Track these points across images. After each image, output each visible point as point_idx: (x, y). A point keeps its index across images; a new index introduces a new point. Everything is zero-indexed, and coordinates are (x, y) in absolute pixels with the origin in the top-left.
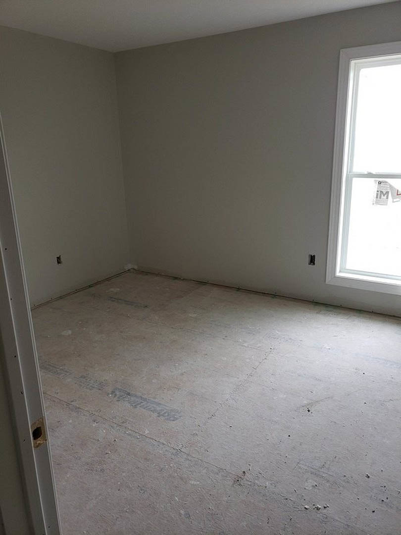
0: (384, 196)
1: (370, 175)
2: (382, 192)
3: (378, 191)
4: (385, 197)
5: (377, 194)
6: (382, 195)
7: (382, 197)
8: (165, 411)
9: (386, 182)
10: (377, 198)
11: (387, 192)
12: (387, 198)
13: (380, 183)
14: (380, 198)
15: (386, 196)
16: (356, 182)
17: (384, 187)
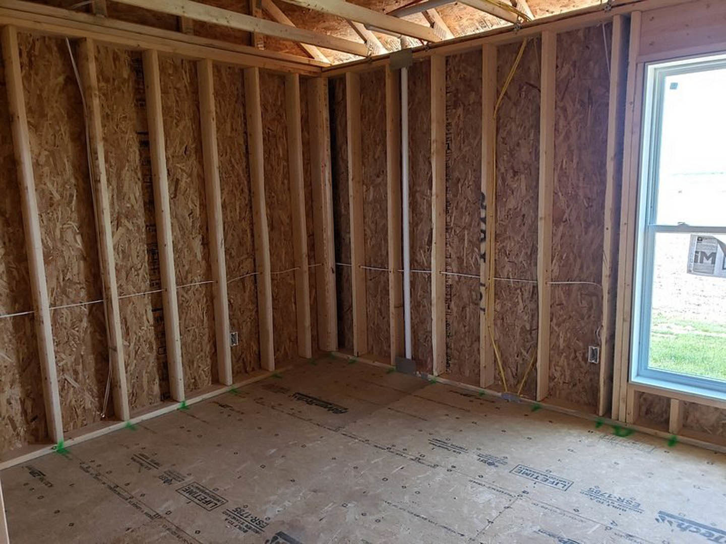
0: (708, 259)
1: (683, 228)
2: (703, 253)
3: (697, 252)
4: (710, 261)
5: (696, 257)
6: (704, 258)
7: (705, 260)
9: (711, 238)
10: (696, 261)
11: (713, 253)
12: (713, 263)
13: (700, 239)
14: (701, 263)
15: (711, 259)
16: (661, 238)
17: (708, 246)
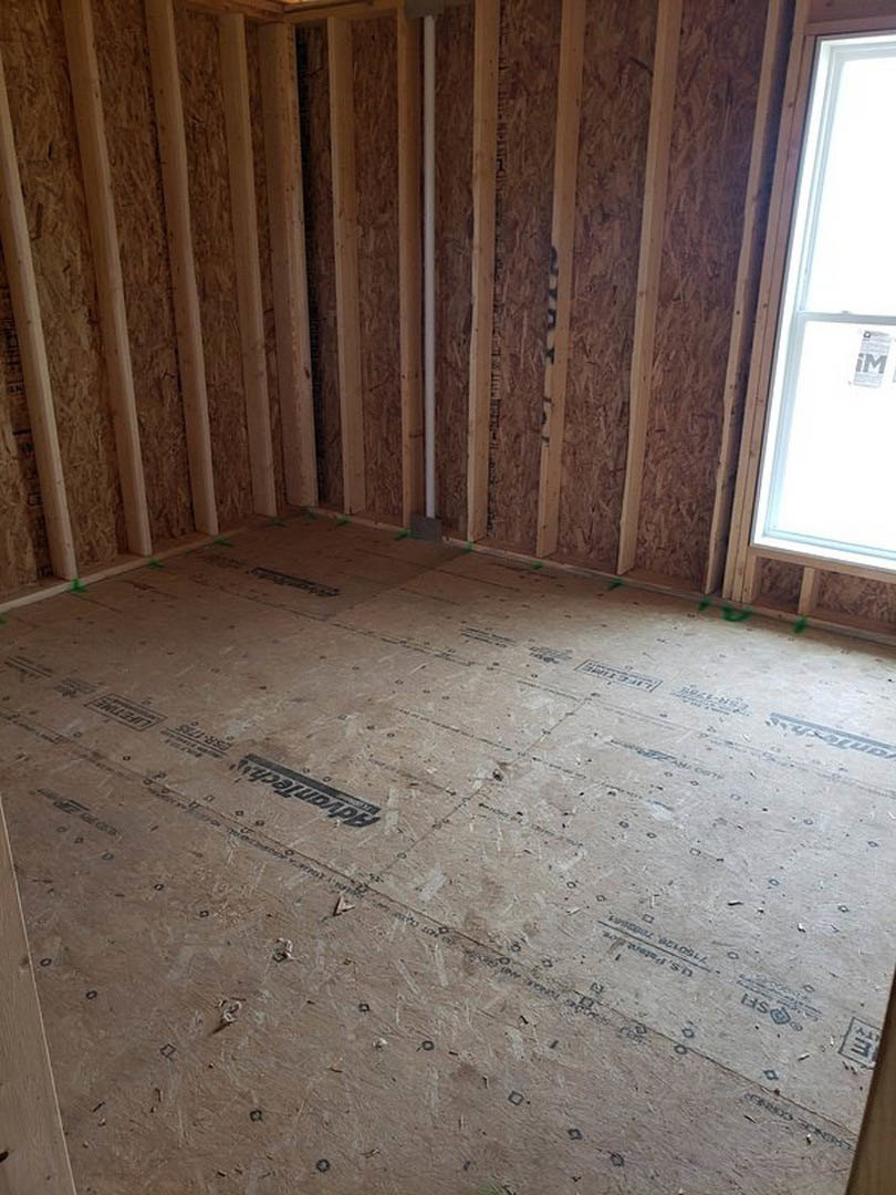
0: (875, 366)
1: (846, 318)
2: (870, 357)
3: (861, 355)
4: (877, 369)
5: (860, 362)
6: (871, 365)
7: (870, 368)
8: (346, 806)
9: (882, 334)
10: (858, 369)
11: (882, 357)
12: (881, 372)
13: (867, 335)
14: (866, 371)
15: (878, 366)
16: (813, 330)
17: (877, 346)
